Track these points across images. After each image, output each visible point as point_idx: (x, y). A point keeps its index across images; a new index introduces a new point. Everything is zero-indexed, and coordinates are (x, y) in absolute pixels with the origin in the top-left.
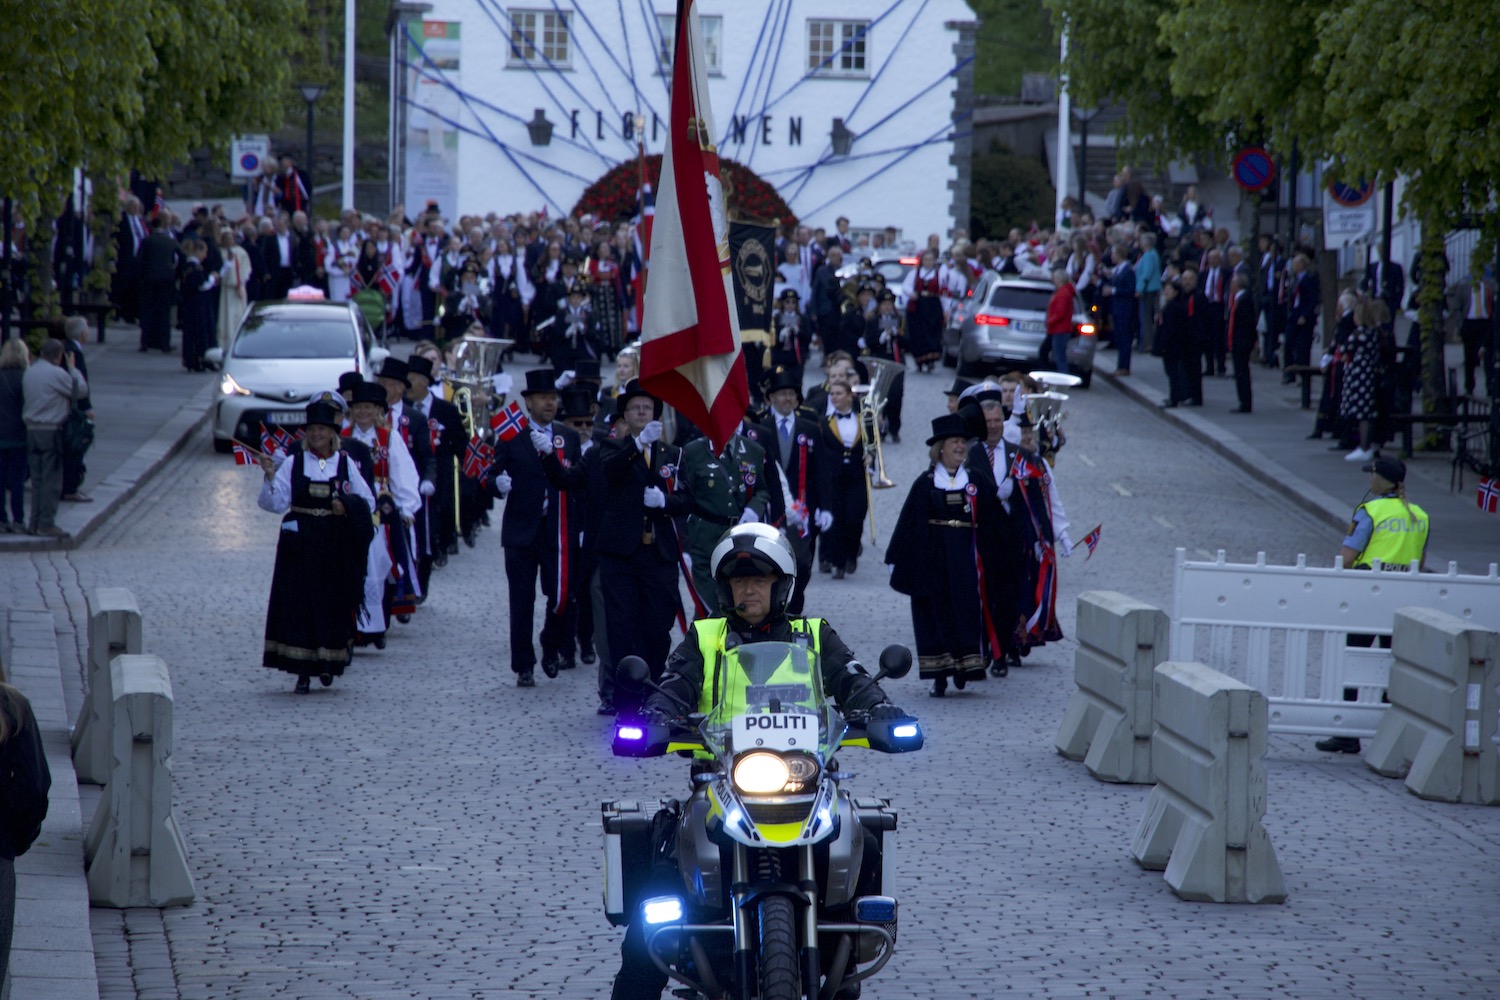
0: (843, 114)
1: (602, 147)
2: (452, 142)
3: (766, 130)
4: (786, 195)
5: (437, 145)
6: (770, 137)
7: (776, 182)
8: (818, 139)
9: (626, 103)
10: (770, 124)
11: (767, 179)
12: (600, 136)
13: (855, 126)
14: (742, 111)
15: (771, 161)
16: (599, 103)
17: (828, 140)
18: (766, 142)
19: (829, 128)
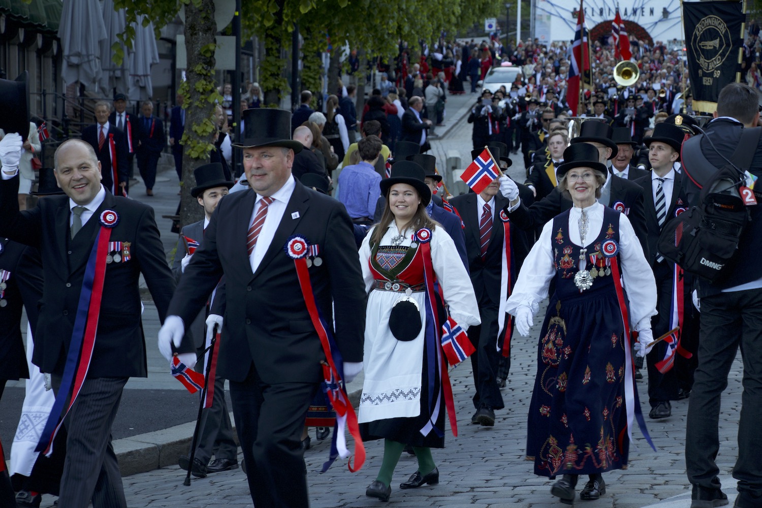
0: (666, 6)
1: (593, 18)
2: (549, 18)
3: (643, 12)
4: (649, 31)
5: (545, 20)
6: (644, 14)
7: (646, 27)
8: (658, 14)
9: (601, 5)
10: (644, 10)
11: (643, 26)
12: (593, 15)
13: (670, 10)
14: (636, 6)
15: (644, 21)
16: (593, 5)
17: (661, 14)
18: (643, 15)
19: (662, 10)
